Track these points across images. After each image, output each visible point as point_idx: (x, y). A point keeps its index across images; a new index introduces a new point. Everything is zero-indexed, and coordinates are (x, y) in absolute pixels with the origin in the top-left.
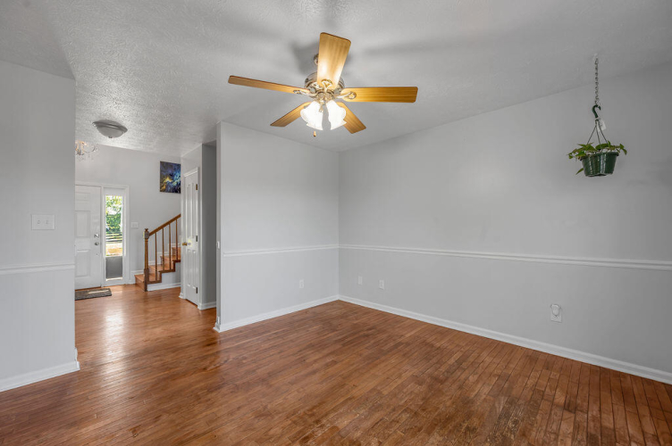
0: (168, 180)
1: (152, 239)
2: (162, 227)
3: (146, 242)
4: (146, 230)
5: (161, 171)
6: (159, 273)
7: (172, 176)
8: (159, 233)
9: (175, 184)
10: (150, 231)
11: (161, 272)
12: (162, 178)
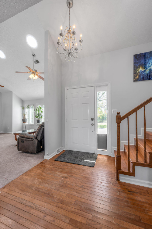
0: (141, 69)
1: (124, 123)
2: (135, 110)
3: (119, 127)
4: (118, 113)
5: (135, 63)
6: (131, 165)
7: (144, 66)
8: (132, 117)
9: (147, 71)
10: (122, 115)
11: (135, 164)
12: (136, 68)
